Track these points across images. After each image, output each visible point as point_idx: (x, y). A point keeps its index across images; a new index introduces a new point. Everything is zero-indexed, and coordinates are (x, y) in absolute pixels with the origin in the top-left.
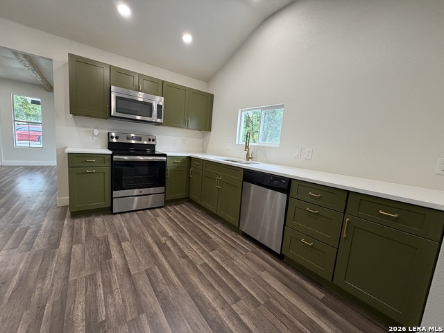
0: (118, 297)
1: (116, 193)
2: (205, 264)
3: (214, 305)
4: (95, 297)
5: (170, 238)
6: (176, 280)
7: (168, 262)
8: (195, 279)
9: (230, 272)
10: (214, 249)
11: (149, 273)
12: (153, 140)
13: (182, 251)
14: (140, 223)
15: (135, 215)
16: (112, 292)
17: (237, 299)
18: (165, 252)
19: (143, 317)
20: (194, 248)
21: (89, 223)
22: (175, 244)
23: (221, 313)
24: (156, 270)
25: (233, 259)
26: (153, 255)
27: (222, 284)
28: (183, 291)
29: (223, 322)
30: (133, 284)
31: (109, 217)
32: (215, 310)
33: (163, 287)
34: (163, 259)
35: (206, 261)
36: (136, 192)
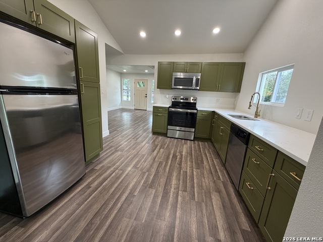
0: (146, 164)
1: (169, 127)
2: (186, 172)
3: (173, 186)
4: (141, 161)
5: (182, 155)
6: (167, 170)
7: (171, 163)
8: (175, 174)
9: (195, 181)
10: (198, 169)
11: (161, 163)
12: (195, 100)
13: (181, 162)
14: (175, 144)
15: (176, 140)
16: (145, 162)
17: (185, 191)
18: (174, 159)
19: (147, 173)
20: (189, 163)
21: (157, 138)
22: (181, 158)
23: (172, 190)
24: (164, 163)
25: (204, 177)
26: (168, 158)
27: (185, 182)
28: (166, 174)
29: (170, 192)
30: (153, 163)
31: (165, 138)
32: (171, 187)
33: (161, 169)
34: (170, 161)
35: (188, 171)
36: (178, 128)
